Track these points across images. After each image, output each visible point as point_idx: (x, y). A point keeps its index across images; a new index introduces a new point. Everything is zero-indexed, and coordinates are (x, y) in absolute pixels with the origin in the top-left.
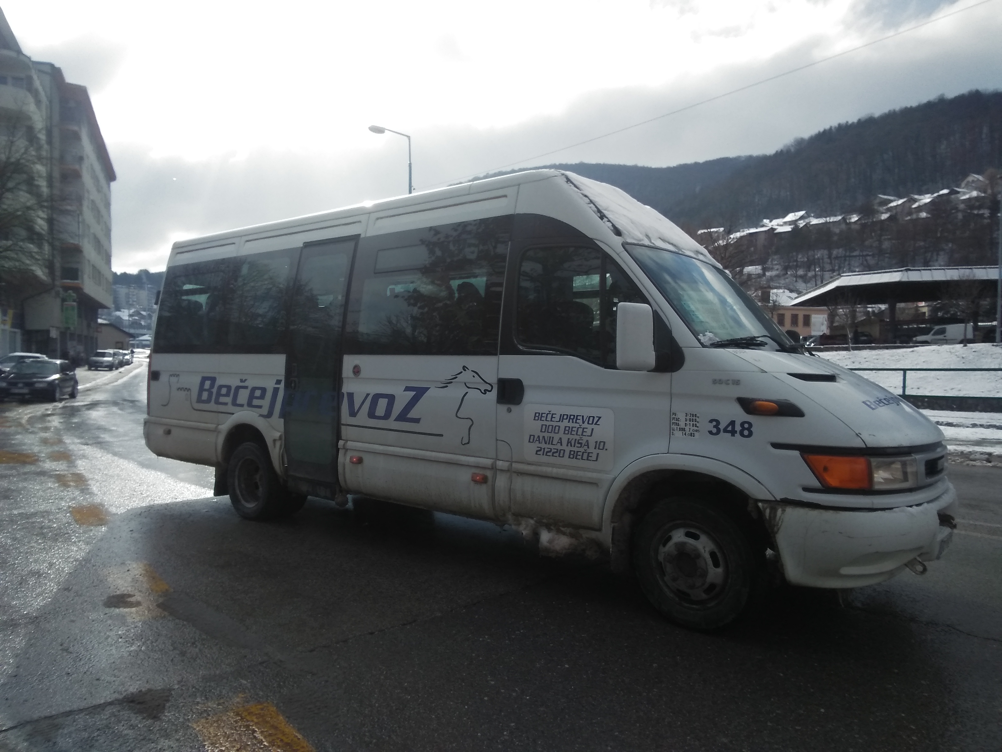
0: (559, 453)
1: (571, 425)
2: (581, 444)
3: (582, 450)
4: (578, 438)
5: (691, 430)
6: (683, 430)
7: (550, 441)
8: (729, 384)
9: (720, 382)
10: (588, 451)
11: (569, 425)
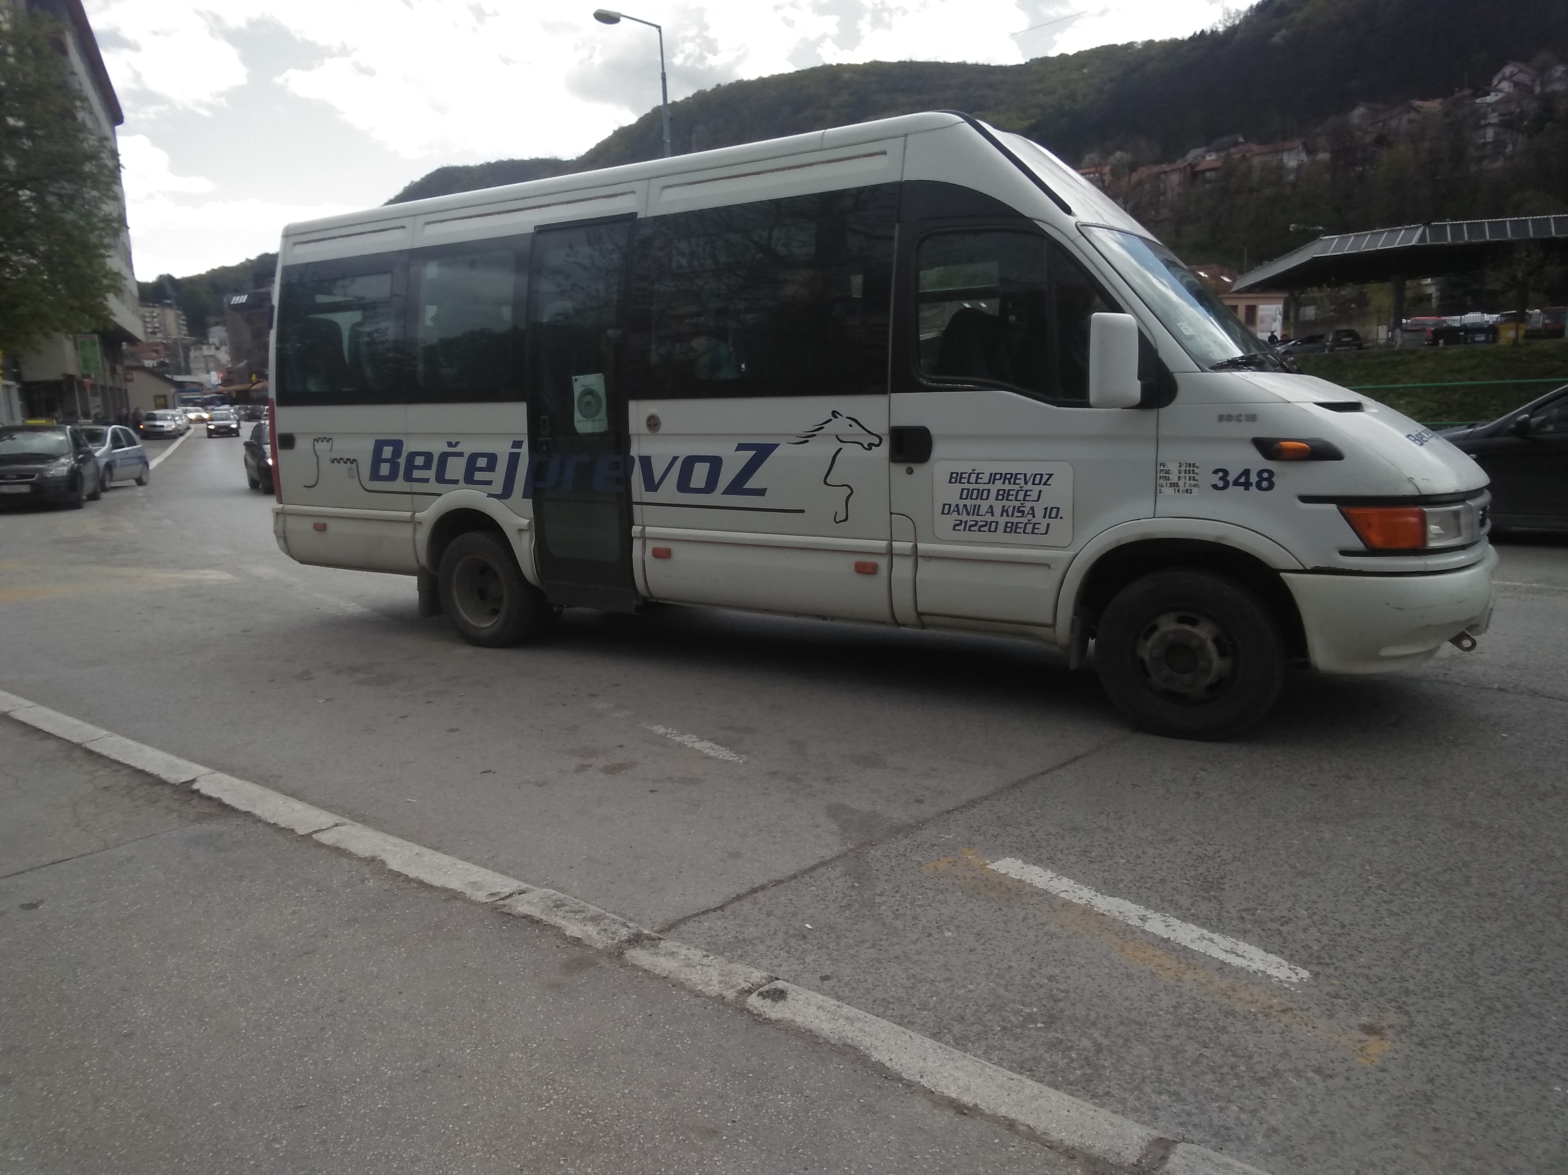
0: (990, 527)
1: (1007, 487)
2: (1023, 512)
3: (1024, 520)
4: (1018, 504)
5: (1187, 485)
6: (1176, 485)
7: (976, 510)
8: (1241, 421)
9: (1229, 418)
10: (1034, 521)
11: (1003, 487)
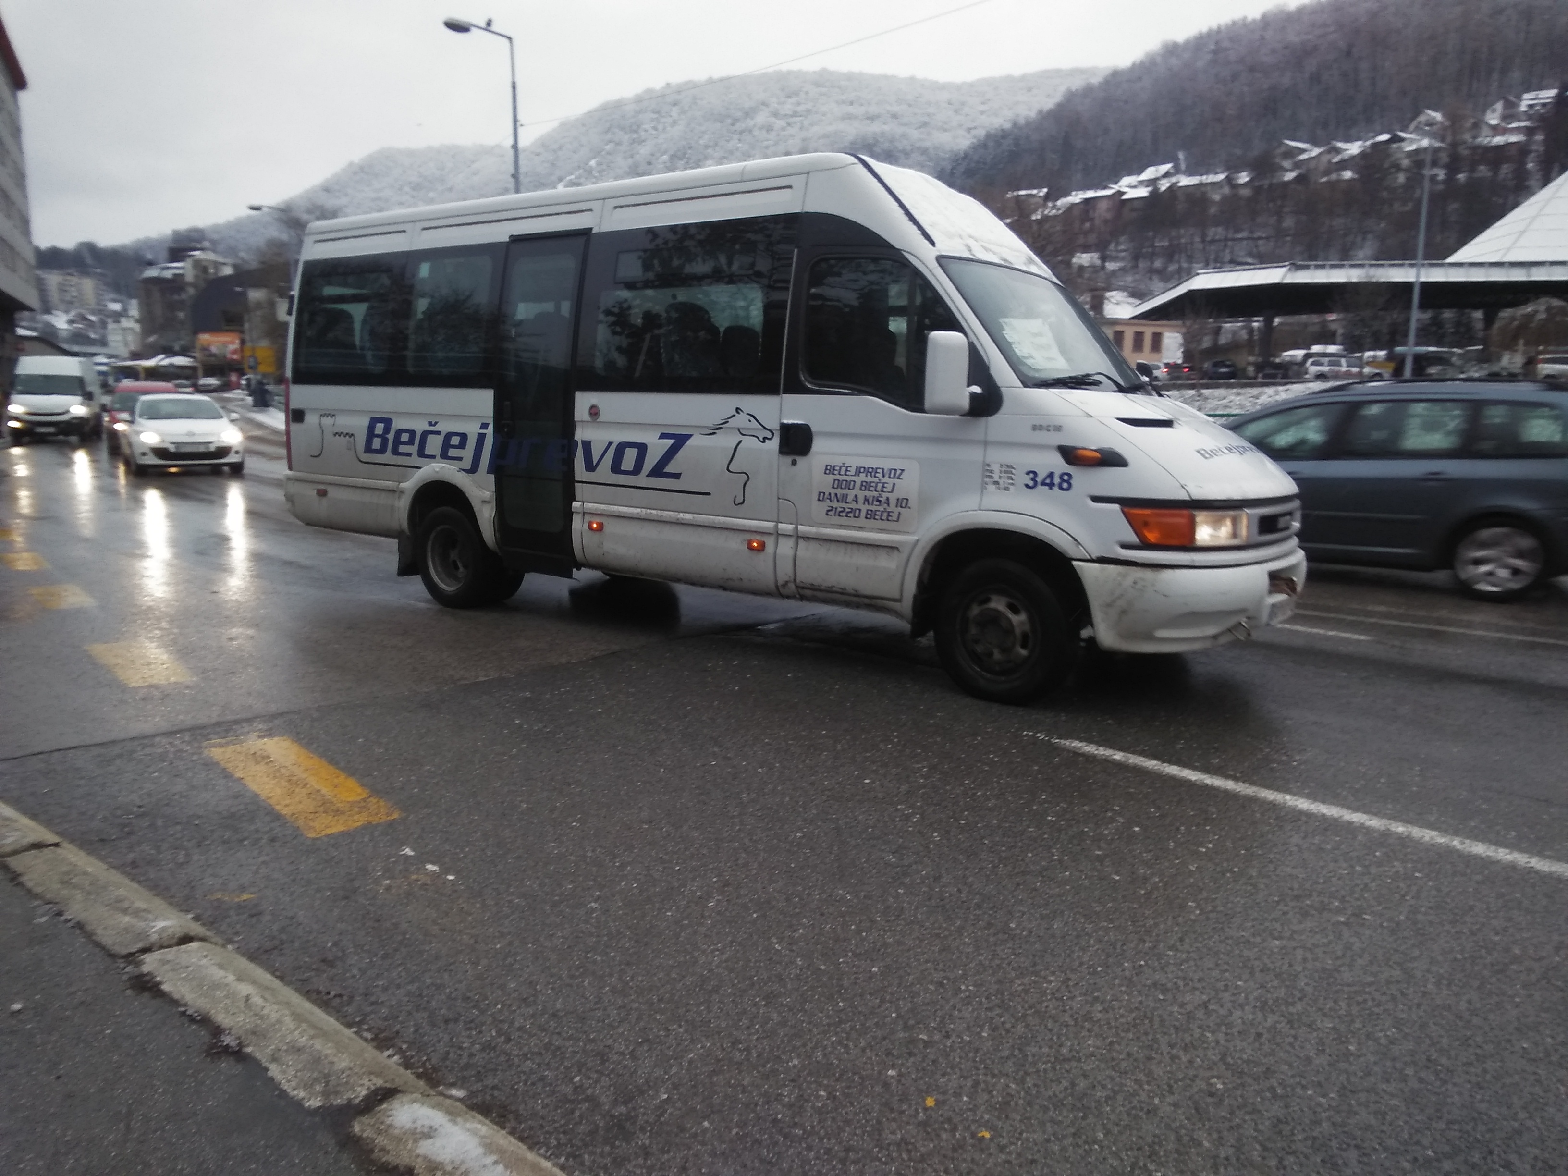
0: (854, 513)
1: (869, 479)
2: (880, 501)
3: (881, 508)
4: (876, 494)
5: (1006, 484)
6: (996, 483)
7: (844, 499)
8: (1049, 430)
9: (1041, 428)
10: (889, 509)
11: (865, 479)
